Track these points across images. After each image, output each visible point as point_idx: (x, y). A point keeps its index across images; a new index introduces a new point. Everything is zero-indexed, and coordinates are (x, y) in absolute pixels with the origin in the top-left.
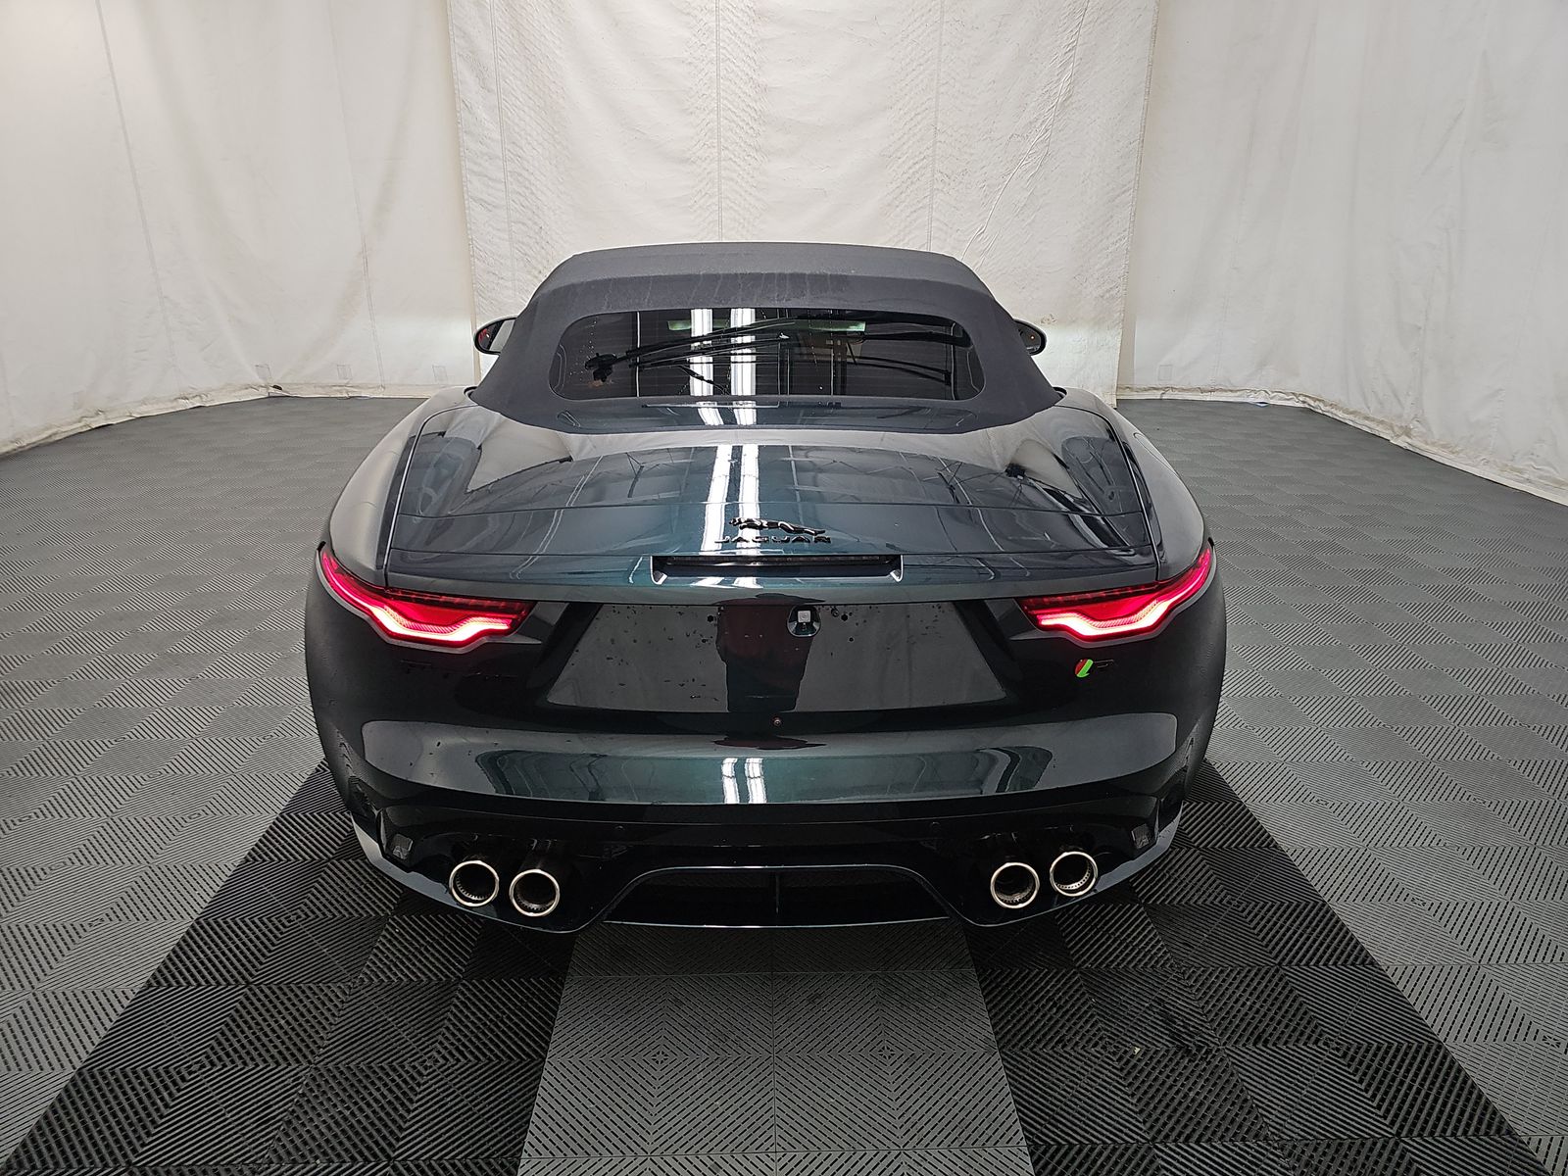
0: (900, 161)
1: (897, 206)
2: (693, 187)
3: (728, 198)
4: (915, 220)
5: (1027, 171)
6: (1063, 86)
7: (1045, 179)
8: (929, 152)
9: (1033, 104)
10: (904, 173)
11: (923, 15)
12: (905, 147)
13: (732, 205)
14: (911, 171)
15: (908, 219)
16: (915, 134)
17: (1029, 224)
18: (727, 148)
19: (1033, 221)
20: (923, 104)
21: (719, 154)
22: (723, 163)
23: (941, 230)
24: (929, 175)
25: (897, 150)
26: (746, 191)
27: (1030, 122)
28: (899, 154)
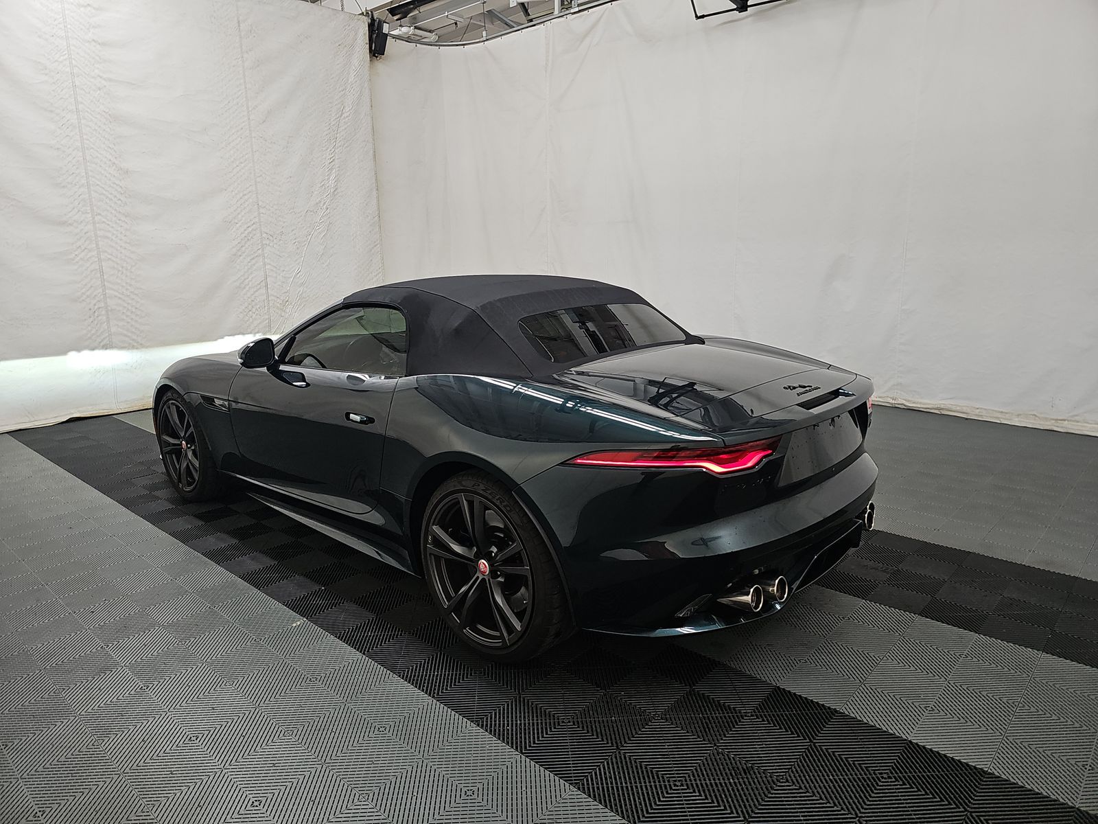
0: (237, 225)
1: (240, 256)
2: (73, 244)
3: (106, 252)
4: (254, 265)
5: (320, 233)
6: (332, 183)
7: (331, 238)
8: (257, 220)
9: (316, 193)
10: (242, 233)
11: (238, 131)
12: (240, 216)
13: (109, 257)
14: (246, 232)
15: (250, 264)
16: (245, 208)
17: (327, 266)
18: (100, 214)
19: (329, 263)
20: (247, 188)
21: (94, 218)
22: (97, 225)
23: (272, 270)
24: (258, 235)
25: (235, 218)
26: (121, 246)
27: (317, 204)
28: (236, 221)
